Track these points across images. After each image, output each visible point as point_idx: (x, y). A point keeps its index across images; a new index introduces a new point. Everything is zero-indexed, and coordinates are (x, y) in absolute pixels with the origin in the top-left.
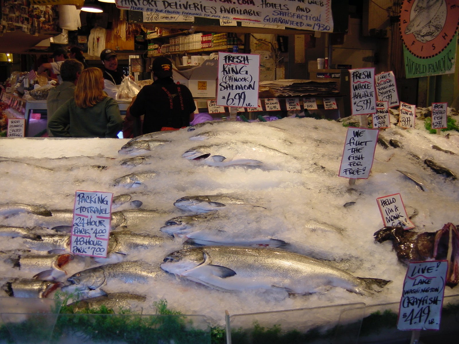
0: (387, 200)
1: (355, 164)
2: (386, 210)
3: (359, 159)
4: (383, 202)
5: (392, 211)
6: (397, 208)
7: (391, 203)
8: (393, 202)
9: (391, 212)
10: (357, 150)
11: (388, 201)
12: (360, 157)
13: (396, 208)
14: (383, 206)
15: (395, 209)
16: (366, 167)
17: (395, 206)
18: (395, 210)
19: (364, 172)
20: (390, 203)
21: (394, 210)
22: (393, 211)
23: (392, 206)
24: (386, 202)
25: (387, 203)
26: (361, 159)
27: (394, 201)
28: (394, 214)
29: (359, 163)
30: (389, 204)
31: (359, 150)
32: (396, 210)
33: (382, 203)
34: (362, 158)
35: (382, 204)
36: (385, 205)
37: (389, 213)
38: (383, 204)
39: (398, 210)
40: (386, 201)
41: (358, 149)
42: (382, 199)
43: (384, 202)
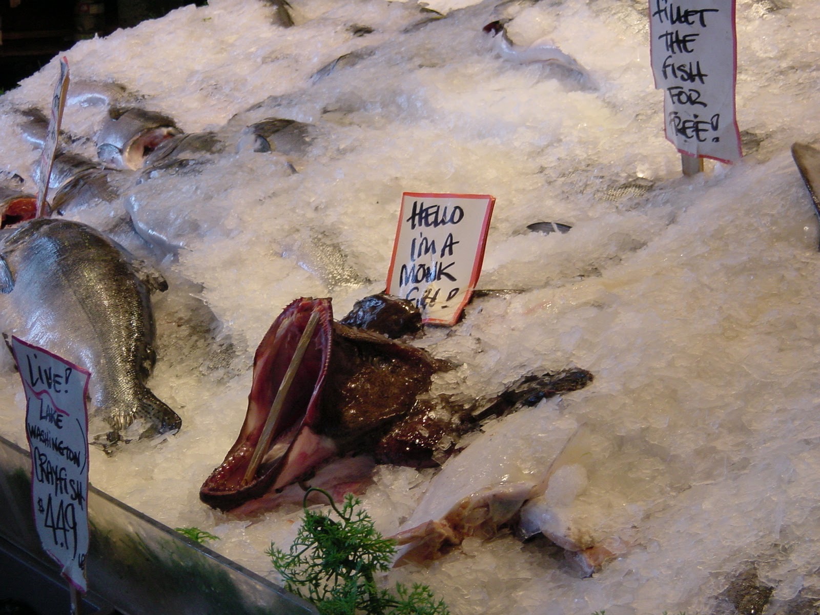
0: (435, 209)
1: (684, 98)
2: (414, 241)
3: (691, 77)
4: (418, 211)
5: (430, 248)
6: (452, 244)
7: (443, 222)
8: (452, 220)
9: (427, 251)
10: (678, 41)
11: (437, 213)
12: (695, 72)
13: (450, 245)
14: (413, 226)
15: (445, 246)
16: (718, 115)
17: (451, 235)
18: (443, 251)
19: (715, 134)
20: (439, 219)
21: (439, 247)
22: (434, 251)
23: (438, 235)
24: (427, 215)
25: (431, 219)
26: (697, 78)
27: (456, 220)
28: (432, 261)
29: (694, 96)
30: (436, 223)
31: (684, 41)
32: (447, 249)
33: (414, 214)
34: (700, 75)
35: (413, 218)
36: (420, 225)
37: (419, 255)
38: (417, 218)
39: (451, 253)
40: (430, 211)
41: (681, 38)
42: (420, 200)
43: (422, 211)
